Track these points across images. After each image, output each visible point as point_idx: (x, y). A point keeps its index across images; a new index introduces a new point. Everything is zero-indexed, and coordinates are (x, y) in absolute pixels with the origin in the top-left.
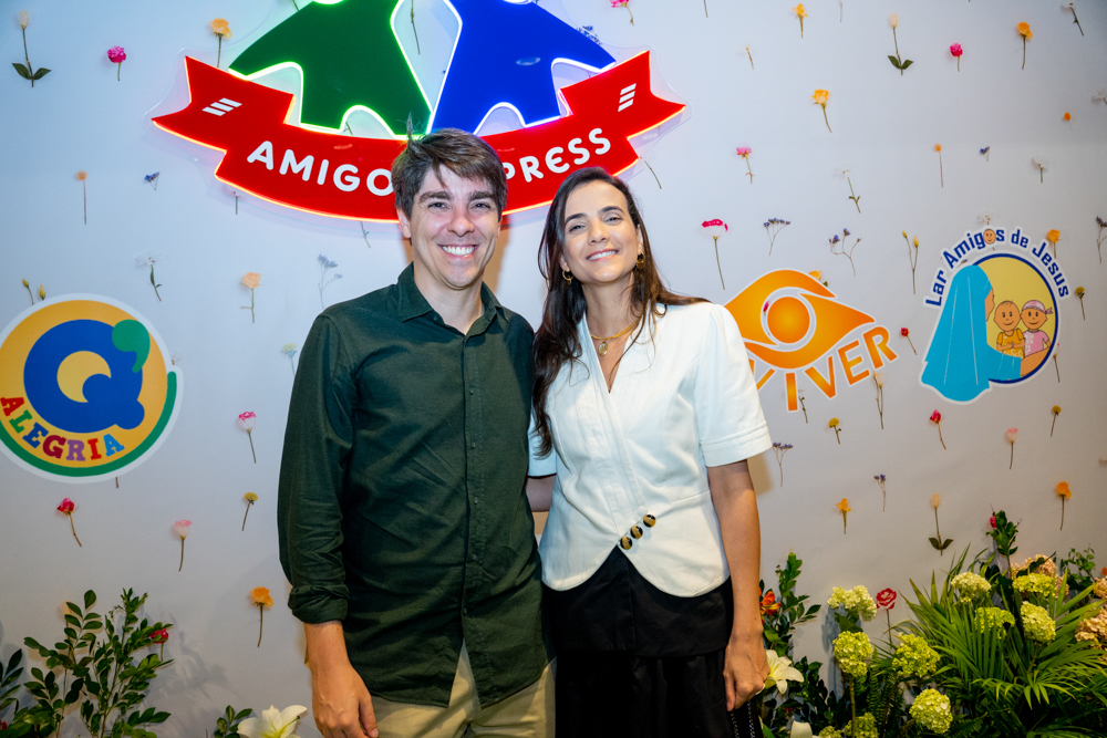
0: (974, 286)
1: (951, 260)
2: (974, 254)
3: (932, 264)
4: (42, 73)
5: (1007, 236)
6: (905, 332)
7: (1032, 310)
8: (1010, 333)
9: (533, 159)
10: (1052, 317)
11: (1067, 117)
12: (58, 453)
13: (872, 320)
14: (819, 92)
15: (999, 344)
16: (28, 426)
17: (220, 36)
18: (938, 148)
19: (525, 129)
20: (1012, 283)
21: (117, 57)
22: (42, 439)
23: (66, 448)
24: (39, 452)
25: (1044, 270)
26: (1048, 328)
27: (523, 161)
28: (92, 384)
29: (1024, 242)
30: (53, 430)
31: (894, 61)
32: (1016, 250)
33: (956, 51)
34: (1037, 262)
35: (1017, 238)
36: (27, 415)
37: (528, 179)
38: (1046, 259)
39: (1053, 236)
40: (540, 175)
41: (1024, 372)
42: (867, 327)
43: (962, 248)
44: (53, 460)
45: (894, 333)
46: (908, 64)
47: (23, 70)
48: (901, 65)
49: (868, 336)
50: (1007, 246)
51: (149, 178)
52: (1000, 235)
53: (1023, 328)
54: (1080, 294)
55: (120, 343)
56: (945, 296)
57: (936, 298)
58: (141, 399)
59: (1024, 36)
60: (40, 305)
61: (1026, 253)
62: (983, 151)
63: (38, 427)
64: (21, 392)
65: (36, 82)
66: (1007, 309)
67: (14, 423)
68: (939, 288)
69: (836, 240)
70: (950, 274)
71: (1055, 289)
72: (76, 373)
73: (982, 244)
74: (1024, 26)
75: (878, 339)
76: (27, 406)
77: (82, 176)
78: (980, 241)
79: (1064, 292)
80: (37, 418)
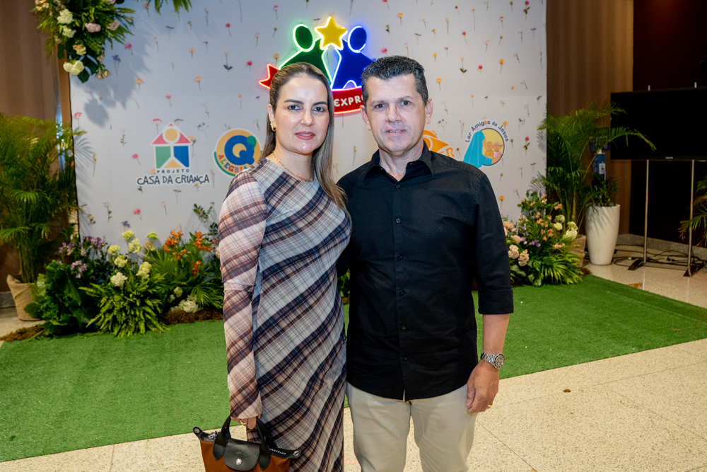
0: (479, 137)
1: (473, 129)
2: (480, 128)
3: (468, 130)
4: (231, 68)
5: (491, 123)
6: (458, 149)
7: (497, 145)
8: (490, 151)
9: (358, 97)
10: (502, 148)
11: (513, 88)
12: (232, 170)
13: (447, 145)
14: (439, 79)
15: (486, 154)
16: (225, 163)
17: (276, 59)
18: (472, 96)
19: (357, 89)
20: (491, 137)
21: (250, 64)
22: (228, 166)
23: (234, 169)
24: (227, 170)
25: (502, 133)
26: (501, 150)
27: (356, 97)
28: (242, 153)
29: (496, 125)
30: (231, 164)
31: (462, 70)
32: (494, 127)
33: (481, 67)
34: (500, 131)
35: (494, 124)
36: (225, 160)
37: (357, 102)
38: (503, 130)
39: (505, 124)
40: (360, 101)
41: (493, 163)
42: (447, 147)
43: (477, 126)
44: (231, 172)
45: (455, 149)
46: (466, 71)
47: (226, 67)
48: (463, 71)
49: (447, 150)
50: (491, 126)
51: (257, 98)
52: (489, 122)
53: (493, 150)
54: (512, 141)
55: (249, 142)
56: (471, 140)
57: (468, 140)
58: (254, 157)
59: (502, 63)
60: (229, 131)
61: (496, 128)
62: (486, 97)
63: (228, 163)
64: (223, 153)
65: (230, 70)
66: (489, 144)
67: (222, 162)
68: (469, 137)
69: (440, 122)
70: (473, 133)
71: (504, 139)
72: (238, 149)
73: (483, 125)
74: (502, 60)
75: (450, 151)
76: (225, 158)
77: (240, 96)
78: (483, 124)
79: (507, 140)
80: (227, 161)
